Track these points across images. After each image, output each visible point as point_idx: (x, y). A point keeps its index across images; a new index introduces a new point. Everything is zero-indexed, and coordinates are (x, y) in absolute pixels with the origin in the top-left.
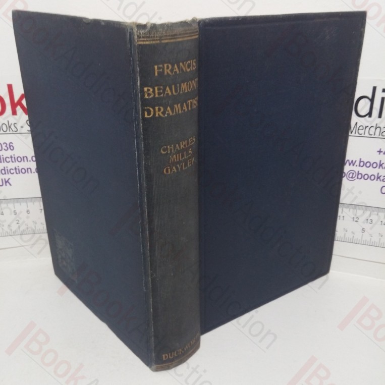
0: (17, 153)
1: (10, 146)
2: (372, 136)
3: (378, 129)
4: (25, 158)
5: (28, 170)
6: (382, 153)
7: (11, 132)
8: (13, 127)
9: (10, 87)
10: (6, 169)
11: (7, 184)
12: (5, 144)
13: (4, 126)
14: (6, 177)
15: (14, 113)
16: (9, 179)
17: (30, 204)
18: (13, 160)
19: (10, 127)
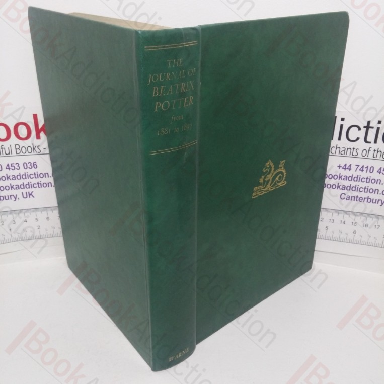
0: (39, 170)
1: (34, 165)
2: (334, 154)
3: (338, 149)
4: (47, 175)
5: (48, 185)
6: (341, 168)
7: (35, 153)
8: (36, 149)
9: (35, 116)
10: (30, 184)
11: (31, 196)
12: (30, 164)
13: (29, 149)
14: (30, 190)
15: (38, 137)
16: (32, 192)
17: (38, 213)
18: (36, 177)
19: (34, 149)
